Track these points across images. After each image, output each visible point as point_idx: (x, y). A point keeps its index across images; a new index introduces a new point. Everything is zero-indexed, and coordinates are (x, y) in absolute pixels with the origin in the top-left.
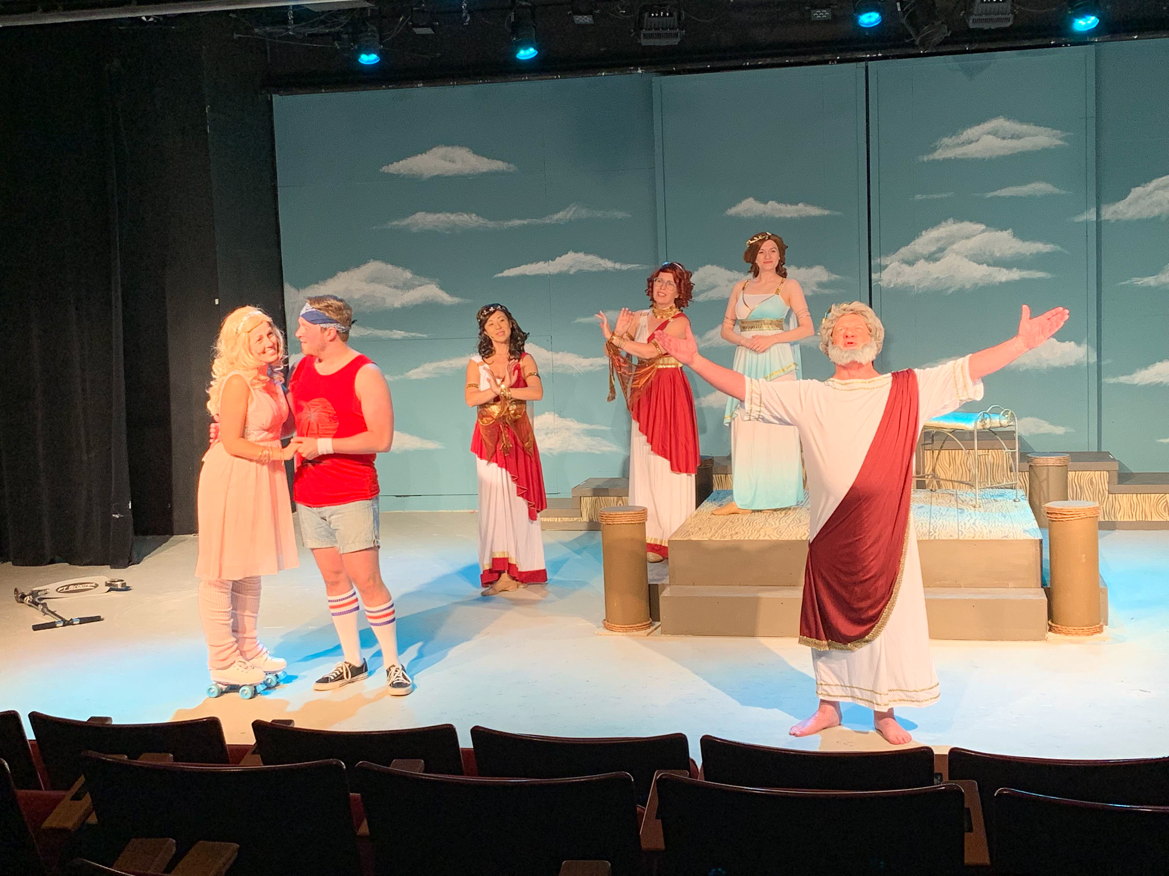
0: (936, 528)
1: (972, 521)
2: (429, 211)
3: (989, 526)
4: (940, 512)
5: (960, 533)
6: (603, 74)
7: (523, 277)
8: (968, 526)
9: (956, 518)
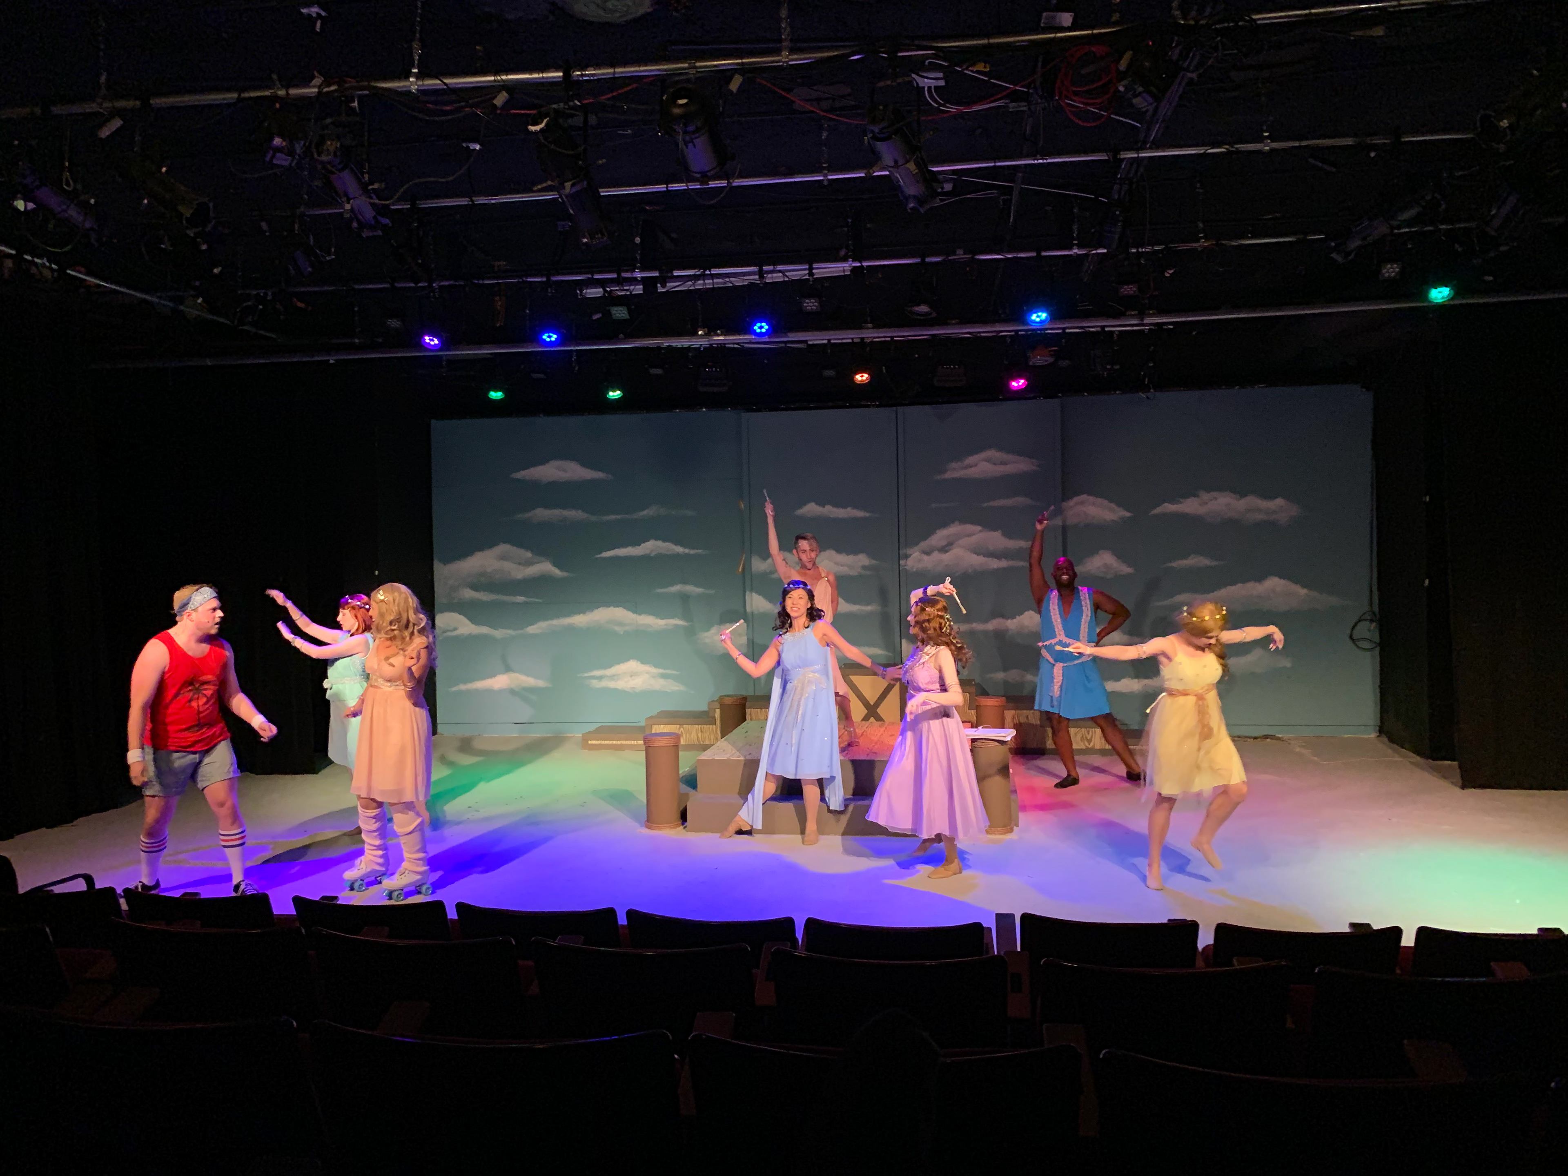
2: (547, 506)
6: (677, 411)
7: (617, 558)
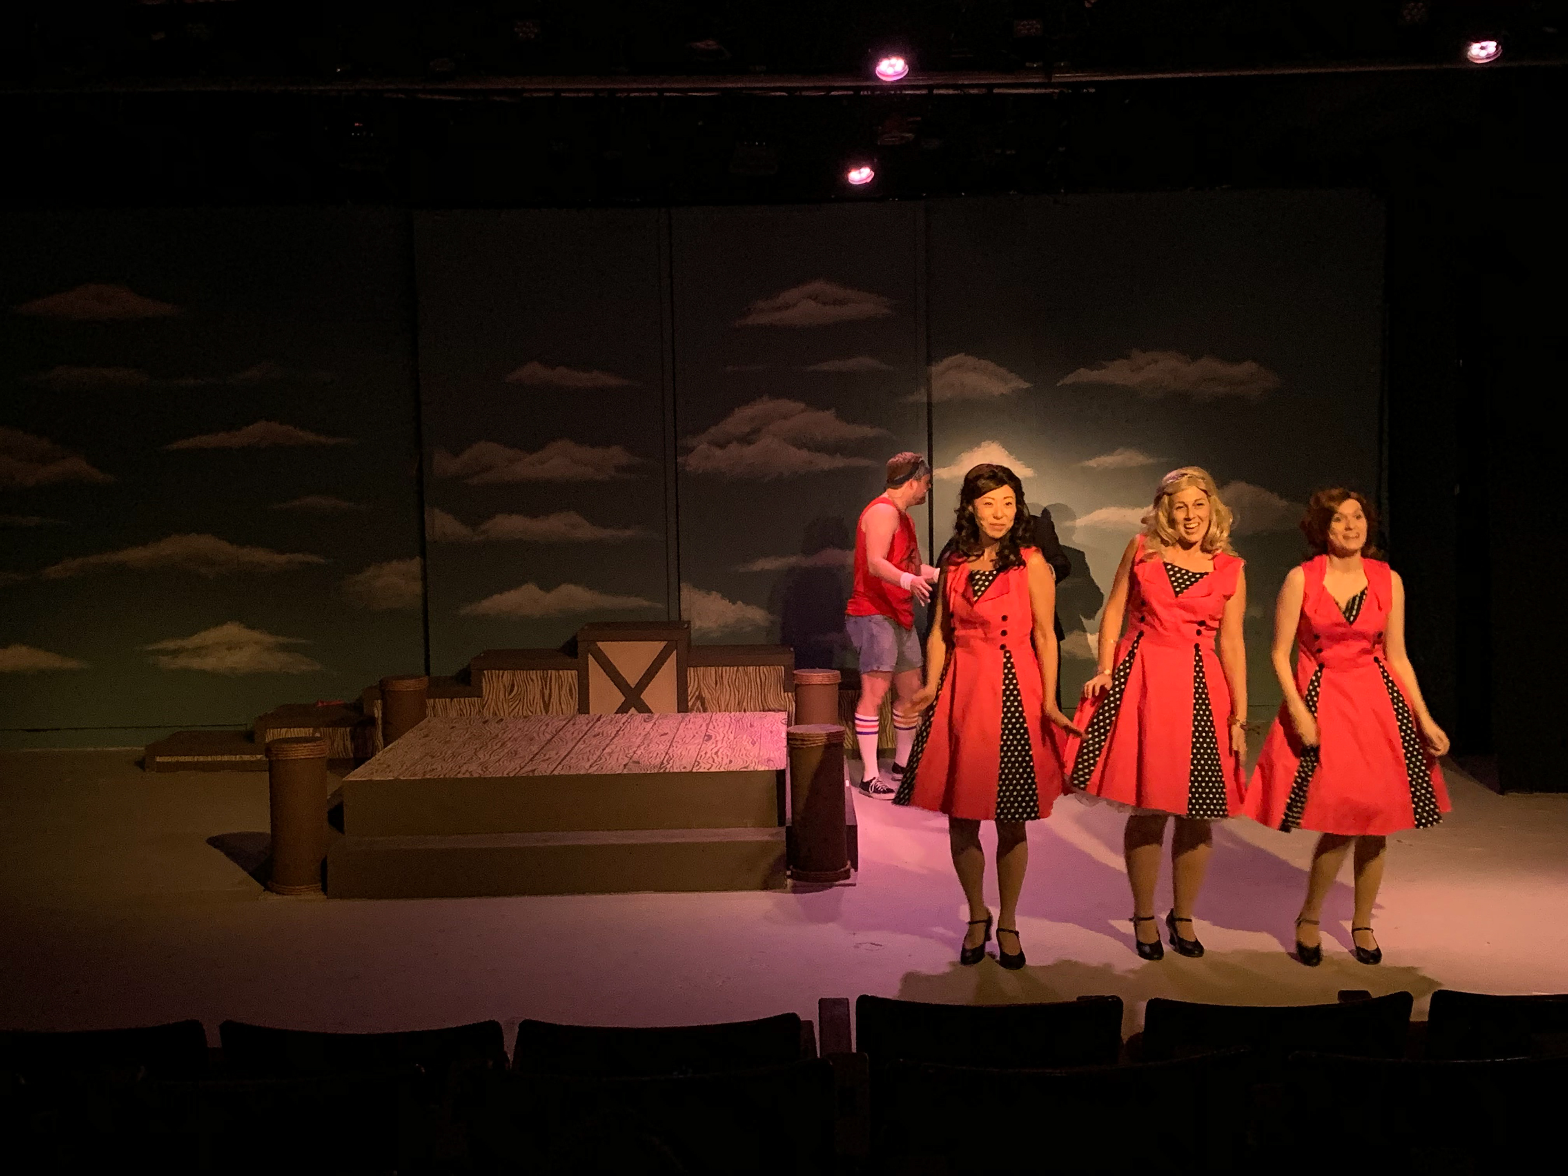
0: (671, 759)
1: (716, 750)
2: (73, 364)
3: (732, 755)
4: (684, 740)
5: (697, 763)
7: (199, 451)
8: (708, 755)
9: (699, 747)
